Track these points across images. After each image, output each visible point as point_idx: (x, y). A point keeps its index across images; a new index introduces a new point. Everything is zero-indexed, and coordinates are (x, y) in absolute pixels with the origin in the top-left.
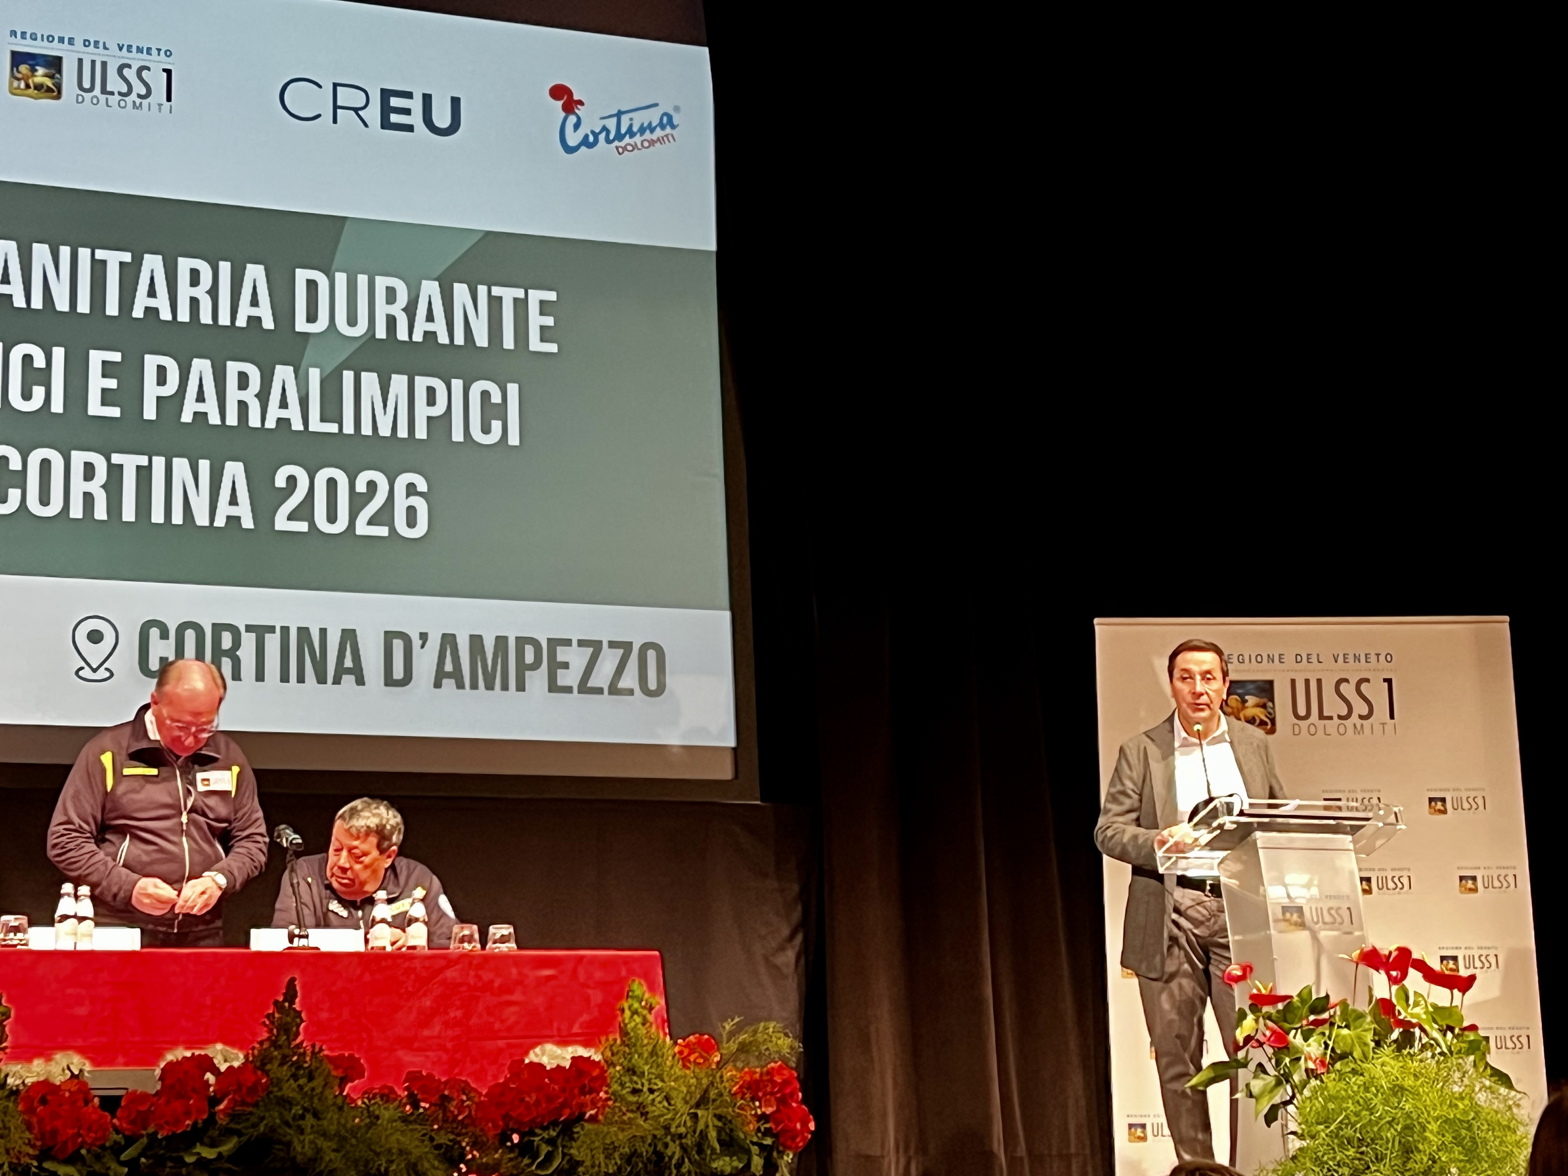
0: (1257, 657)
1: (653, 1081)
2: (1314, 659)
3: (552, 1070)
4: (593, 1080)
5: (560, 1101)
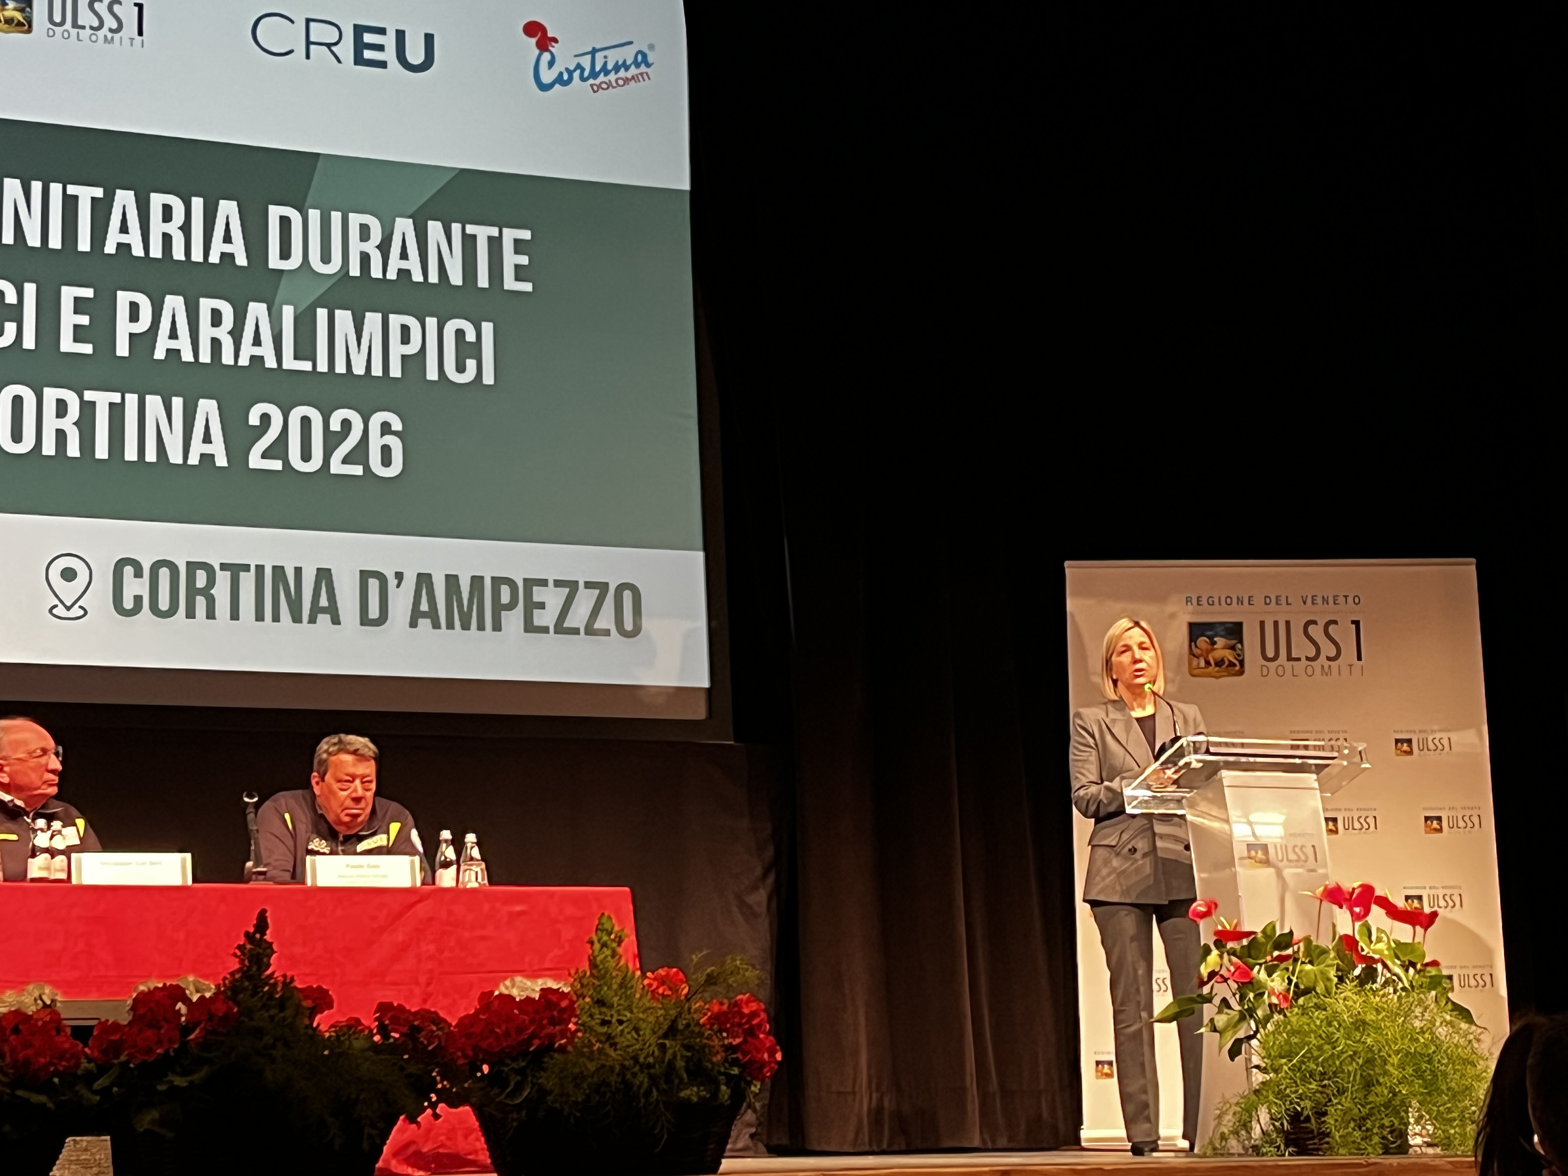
0: (1226, 598)
1: (622, 1012)
2: (1283, 601)
3: (521, 1000)
4: (562, 1011)
5: (529, 1031)
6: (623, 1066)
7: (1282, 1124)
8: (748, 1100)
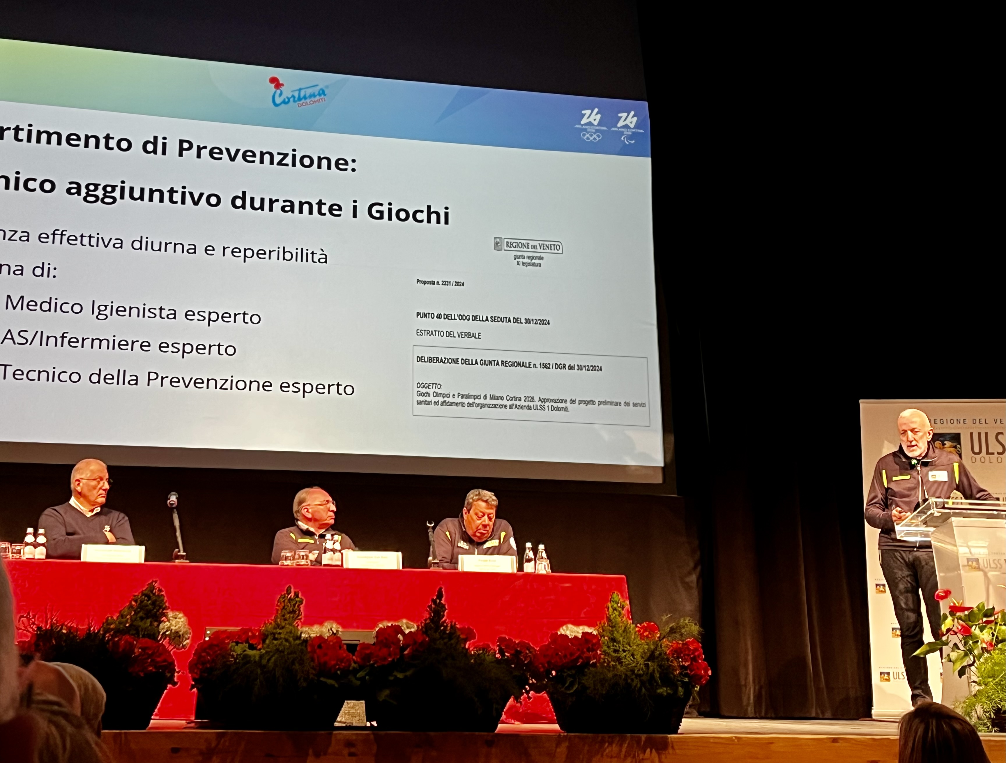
0: (953, 423)
1: (625, 646)
2: (983, 421)
3: (572, 638)
4: (594, 645)
5: (577, 655)
6: (626, 675)
7: (990, 715)
8: (693, 695)
